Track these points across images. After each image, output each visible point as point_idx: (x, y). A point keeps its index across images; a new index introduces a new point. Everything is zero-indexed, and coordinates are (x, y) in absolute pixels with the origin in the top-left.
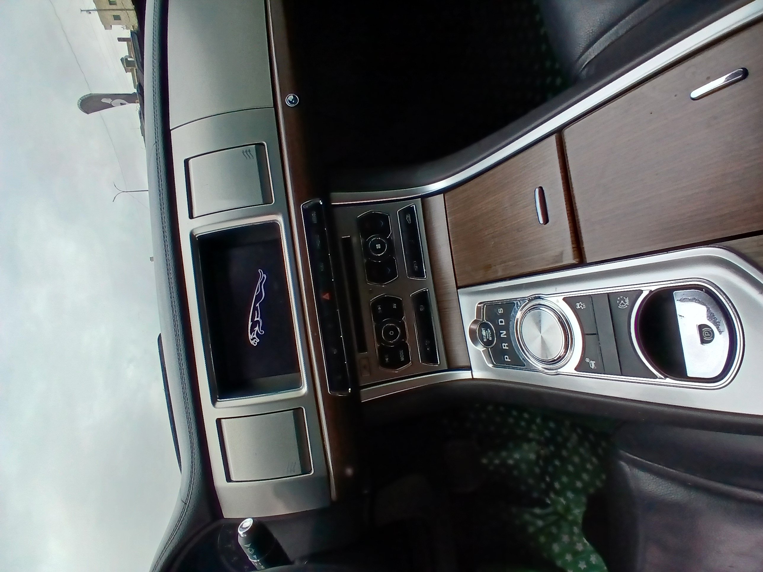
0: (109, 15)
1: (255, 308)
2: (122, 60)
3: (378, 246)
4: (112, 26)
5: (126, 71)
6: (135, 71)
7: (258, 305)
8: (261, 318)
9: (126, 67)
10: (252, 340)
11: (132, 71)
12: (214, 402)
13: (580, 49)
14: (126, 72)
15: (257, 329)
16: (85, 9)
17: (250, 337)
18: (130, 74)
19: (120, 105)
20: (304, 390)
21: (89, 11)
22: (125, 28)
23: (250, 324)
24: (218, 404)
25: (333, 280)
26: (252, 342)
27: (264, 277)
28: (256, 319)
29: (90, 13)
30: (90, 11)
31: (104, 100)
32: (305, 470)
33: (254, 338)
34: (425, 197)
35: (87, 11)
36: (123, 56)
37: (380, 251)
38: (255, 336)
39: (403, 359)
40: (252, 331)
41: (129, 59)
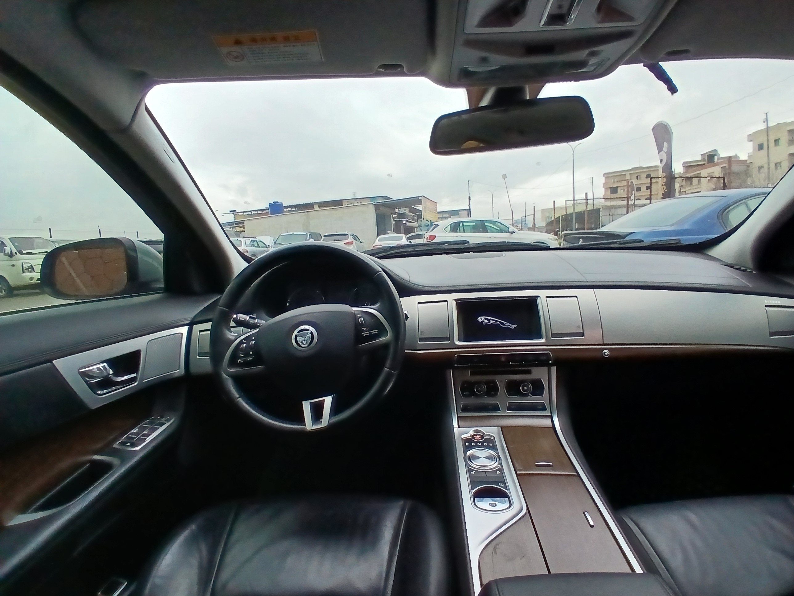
0: (762, 139)
1: (497, 321)
2: (715, 151)
3: (525, 388)
4: (752, 142)
5: (703, 154)
6: (703, 163)
7: (498, 323)
8: (492, 324)
9: (708, 154)
10: (481, 318)
11: (703, 160)
12: (455, 300)
13: (635, 518)
14: (701, 155)
15: (486, 321)
16: (768, 116)
17: (482, 317)
18: (700, 158)
19: (661, 159)
20: (458, 343)
21: (766, 120)
22: (750, 155)
23: (489, 318)
24: (454, 301)
25: (510, 363)
26: (479, 318)
27: (512, 327)
28: (491, 321)
29: (764, 122)
30: (766, 122)
31: (666, 145)
32: (421, 340)
33: (481, 319)
34: (551, 417)
35: (767, 120)
36: (719, 152)
37: (523, 389)
38: (483, 320)
39: (465, 393)
40: (486, 319)
41: (716, 158)
